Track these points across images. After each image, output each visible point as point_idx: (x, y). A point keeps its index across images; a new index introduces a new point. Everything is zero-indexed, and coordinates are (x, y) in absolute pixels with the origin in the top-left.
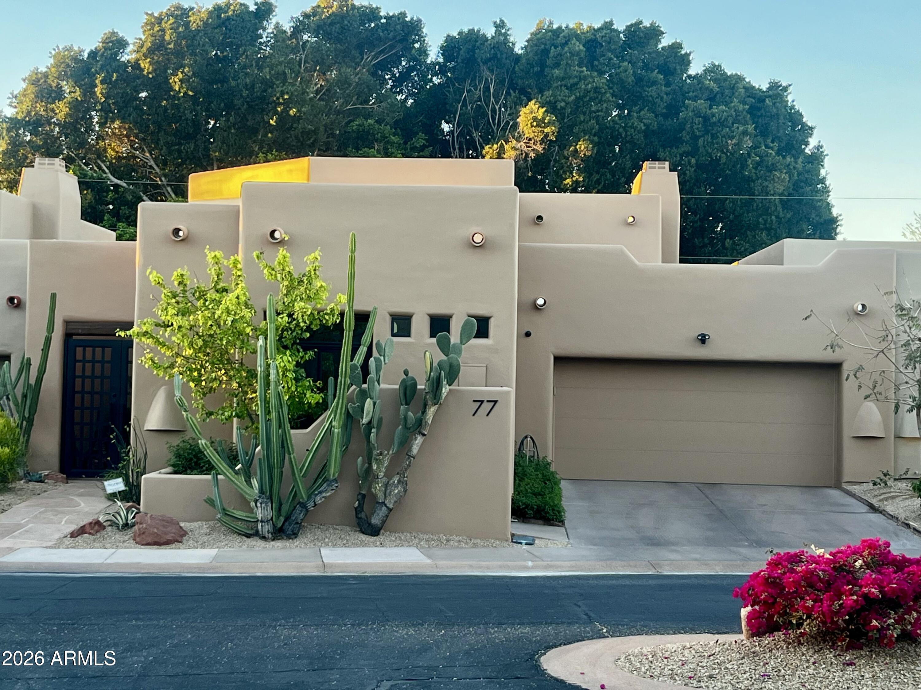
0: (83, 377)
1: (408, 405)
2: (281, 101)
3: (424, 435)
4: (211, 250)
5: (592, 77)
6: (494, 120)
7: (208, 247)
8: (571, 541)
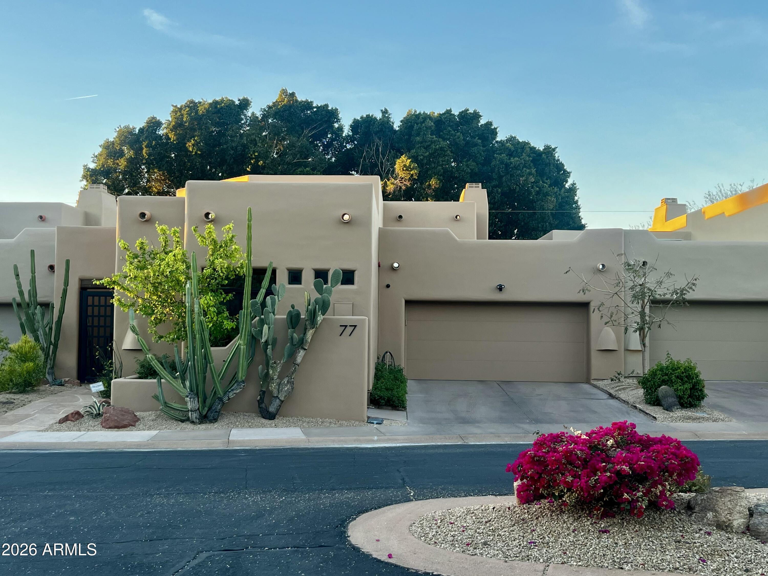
0: (93, 316)
1: (294, 329)
2: (253, 156)
3: (305, 349)
4: (160, 224)
5: (439, 141)
6: (382, 168)
7: (157, 222)
8: (408, 421)
